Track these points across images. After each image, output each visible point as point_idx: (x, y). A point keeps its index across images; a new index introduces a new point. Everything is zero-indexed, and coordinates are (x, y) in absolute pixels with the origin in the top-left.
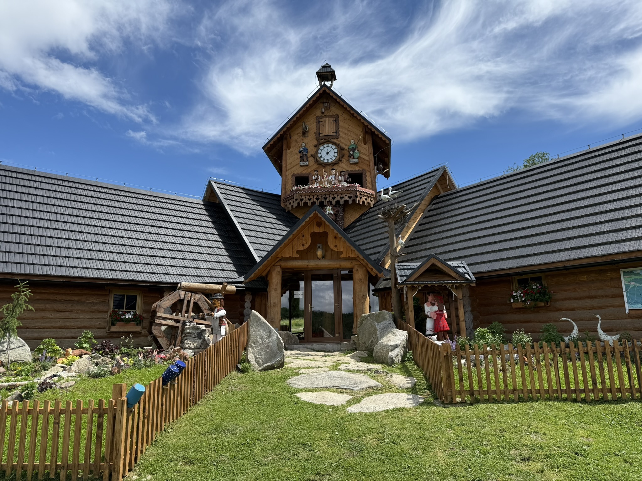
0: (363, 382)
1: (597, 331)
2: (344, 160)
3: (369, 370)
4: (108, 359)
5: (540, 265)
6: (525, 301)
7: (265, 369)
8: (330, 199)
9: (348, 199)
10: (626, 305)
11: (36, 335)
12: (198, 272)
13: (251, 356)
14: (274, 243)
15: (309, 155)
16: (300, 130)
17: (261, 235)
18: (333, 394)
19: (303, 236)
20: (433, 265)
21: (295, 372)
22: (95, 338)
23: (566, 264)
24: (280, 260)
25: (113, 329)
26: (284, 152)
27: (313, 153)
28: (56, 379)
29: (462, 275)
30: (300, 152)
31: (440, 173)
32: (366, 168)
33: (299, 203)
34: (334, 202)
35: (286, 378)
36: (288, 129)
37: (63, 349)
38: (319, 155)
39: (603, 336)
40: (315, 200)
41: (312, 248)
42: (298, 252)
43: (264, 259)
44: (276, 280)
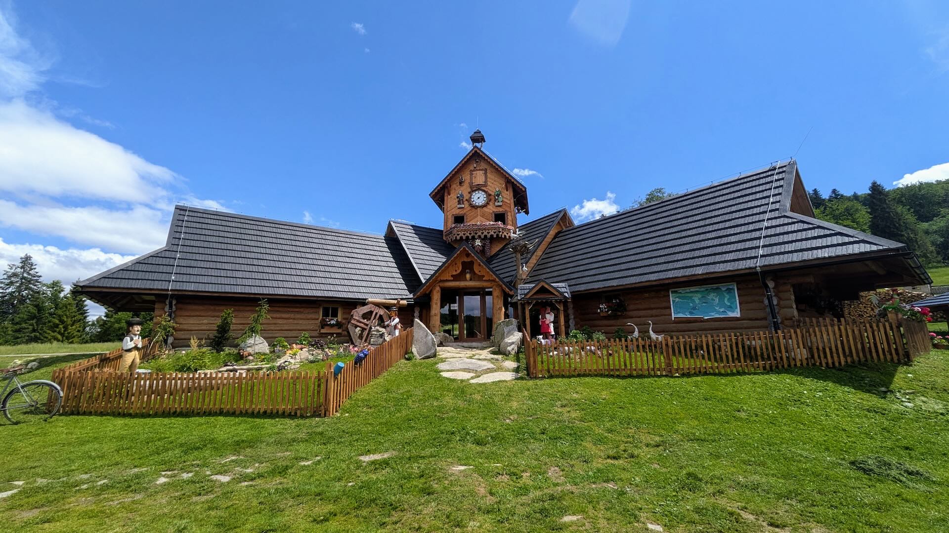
0: (484, 366)
1: (649, 332)
2: (491, 203)
3: (492, 359)
4: (320, 352)
5: (617, 286)
6: (608, 311)
7: (423, 358)
8: (480, 234)
9: (493, 234)
10: (673, 314)
11: (270, 335)
12: (381, 291)
13: (414, 350)
14: (436, 268)
15: (464, 200)
16: (458, 181)
17: (427, 262)
18: (464, 373)
19: (456, 264)
20: (543, 286)
21: (443, 360)
22: (311, 337)
23: (633, 286)
24: (439, 282)
25: (323, 331)
26: (445, 198)
27: (467, 198)
28: (287, 363)
29: (562, 294)
30: (458, 197)
31: (562, 214)
32: (508, 209)
33: (456, 237)
34: (483, 237)
35: (437, 363)
36: (449, 180)
37: (290, 345)
38: (472, 200)
39: (653, 336)
40: (468, 235)
41: (463, 273)
42: (452, 276)
43: (428, 280)
44: (436, 297)
